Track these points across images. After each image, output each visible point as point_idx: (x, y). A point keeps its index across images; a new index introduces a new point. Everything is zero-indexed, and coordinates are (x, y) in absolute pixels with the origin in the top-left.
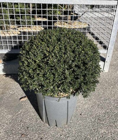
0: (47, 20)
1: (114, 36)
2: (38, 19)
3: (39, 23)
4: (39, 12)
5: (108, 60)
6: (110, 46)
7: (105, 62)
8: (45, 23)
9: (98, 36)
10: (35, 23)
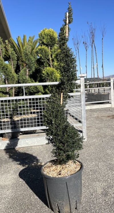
0: (39, 111)
1: (84, 113)
2: (33, 111)
3: (34, 113)
4: (34, 106)
5: (84, 130)
6: (83, 120)
7: (82, 133)
8: (38, 112)
9: (77, 117)
10: (31, 113)
